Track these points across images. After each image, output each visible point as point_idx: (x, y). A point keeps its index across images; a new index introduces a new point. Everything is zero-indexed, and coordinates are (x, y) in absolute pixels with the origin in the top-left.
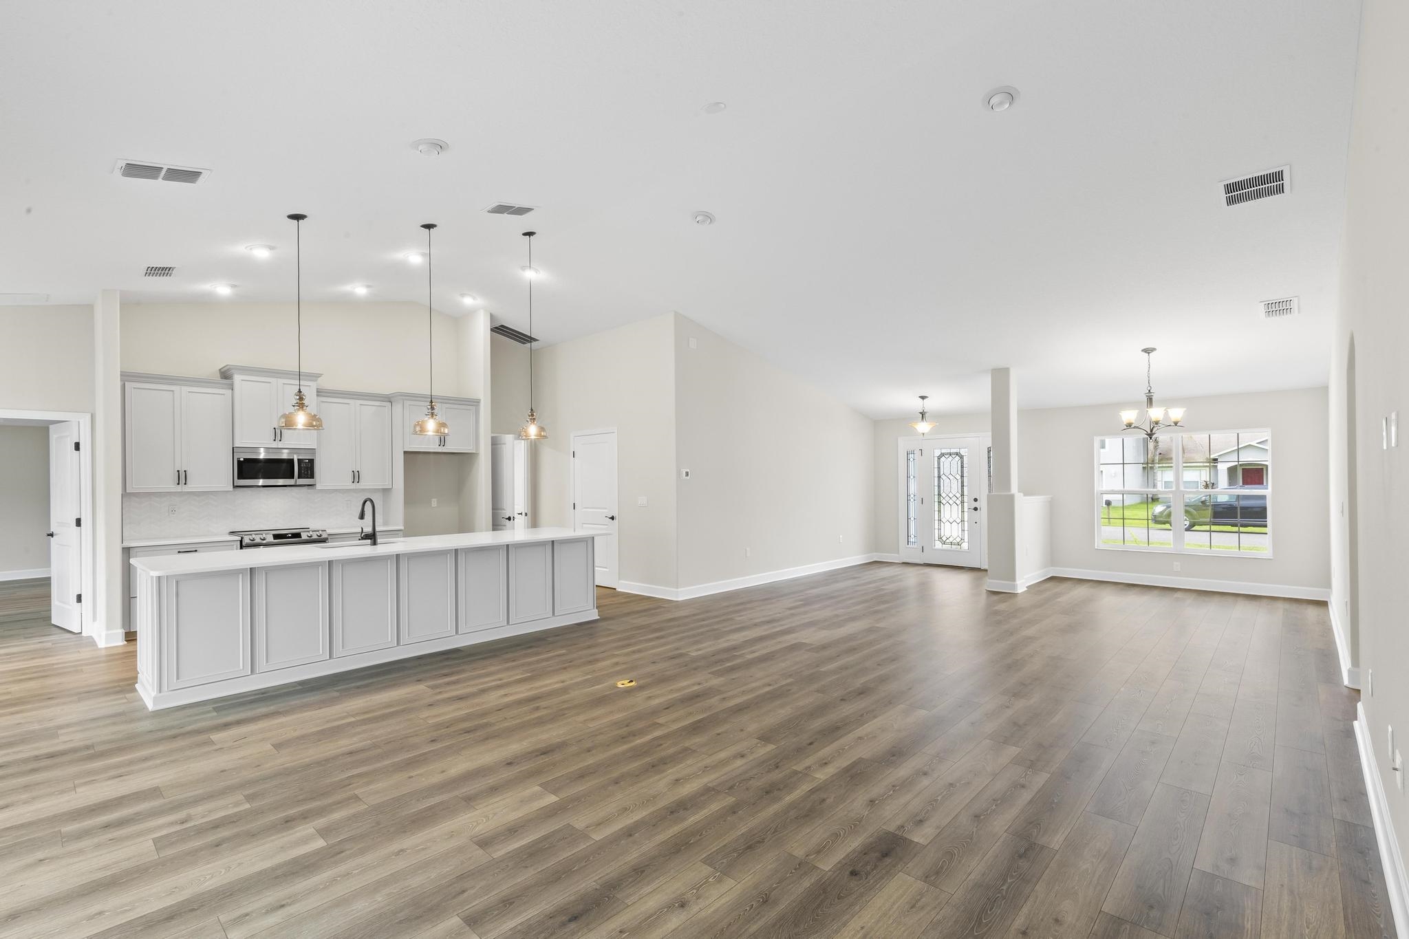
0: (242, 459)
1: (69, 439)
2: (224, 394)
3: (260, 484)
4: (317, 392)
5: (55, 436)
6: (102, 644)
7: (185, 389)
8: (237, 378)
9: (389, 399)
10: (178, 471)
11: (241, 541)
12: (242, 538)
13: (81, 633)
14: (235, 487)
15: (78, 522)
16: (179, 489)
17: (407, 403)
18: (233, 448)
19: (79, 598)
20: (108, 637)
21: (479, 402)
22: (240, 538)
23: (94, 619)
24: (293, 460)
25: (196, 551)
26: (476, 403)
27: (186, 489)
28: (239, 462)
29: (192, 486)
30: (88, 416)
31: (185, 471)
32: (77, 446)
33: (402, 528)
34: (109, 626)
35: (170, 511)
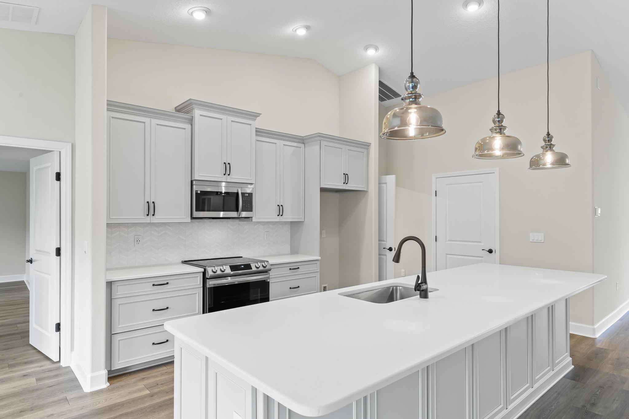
0: (199, 192)
1: (50, 168)
2: (185, 129)
3: (221, 216)
4: (256, 131)
5: (35, 168)
6: (87, 388)
7: (155, 121)
8: (197, 113)
9: (302, 140)
10: (148, 202)
11: (204, 273)
12: (205, 270)
13: (59, 361)
14: (192, 218)
15: (58, 252)
16: (148, 220)
17: (323, 143)
18: (192, 182)
19: (58, 327)
20: (93, 380)
21: (369, 146)
22: (202, 270)
23: (72, 349)
24: (237, 193)
25: (167, 283)
26: (366, 146)
27: (154, 220)
28: (197, 193)
29: (159, 218)
30: (69, 146)
31: (153, 202)
32: (58, 177)
33: (319, 258)
34: (94, 369)
35: (136, 241)
